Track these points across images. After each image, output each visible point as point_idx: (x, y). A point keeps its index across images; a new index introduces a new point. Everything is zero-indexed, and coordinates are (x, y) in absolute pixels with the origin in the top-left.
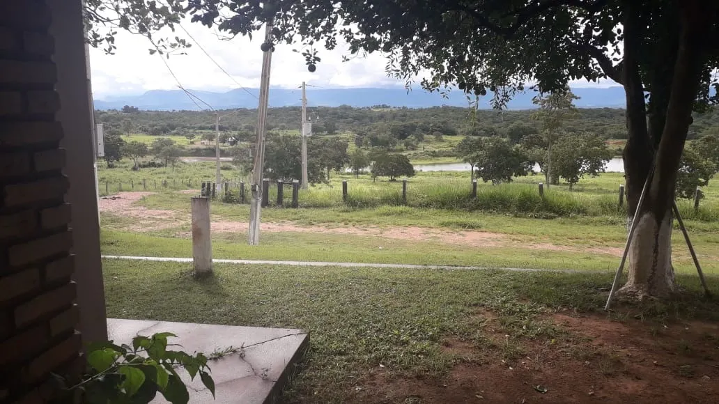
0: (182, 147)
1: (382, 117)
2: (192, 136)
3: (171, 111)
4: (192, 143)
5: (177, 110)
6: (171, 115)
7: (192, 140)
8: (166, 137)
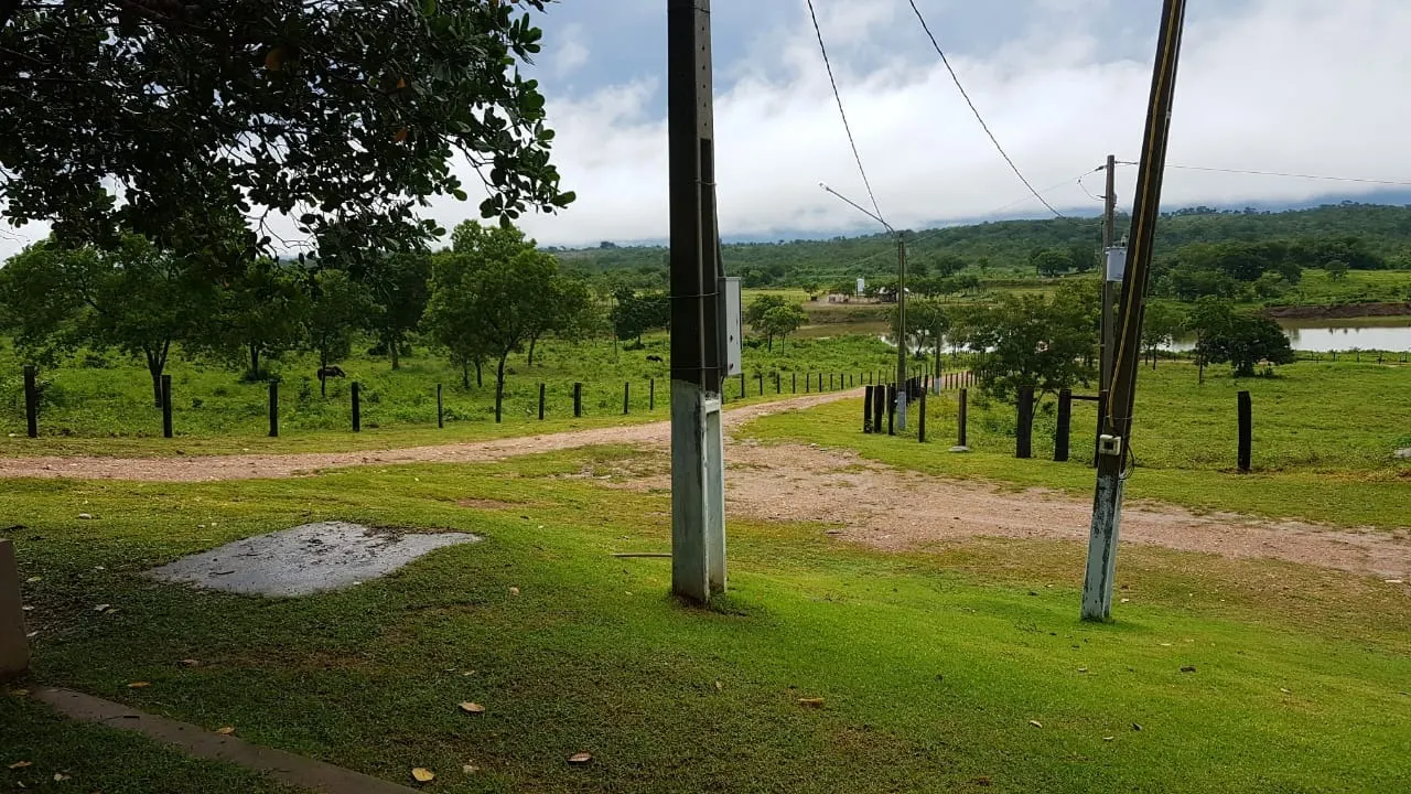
0: (797, 309)
1: (1197, 232)
2: (814, 288)
3: (776, 243)
4: (814, 299)
5: (787, 241)
6: (778, 251)
7: (814, 294)
8: (771, 293)
